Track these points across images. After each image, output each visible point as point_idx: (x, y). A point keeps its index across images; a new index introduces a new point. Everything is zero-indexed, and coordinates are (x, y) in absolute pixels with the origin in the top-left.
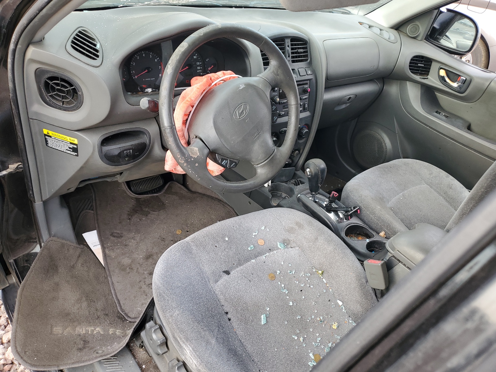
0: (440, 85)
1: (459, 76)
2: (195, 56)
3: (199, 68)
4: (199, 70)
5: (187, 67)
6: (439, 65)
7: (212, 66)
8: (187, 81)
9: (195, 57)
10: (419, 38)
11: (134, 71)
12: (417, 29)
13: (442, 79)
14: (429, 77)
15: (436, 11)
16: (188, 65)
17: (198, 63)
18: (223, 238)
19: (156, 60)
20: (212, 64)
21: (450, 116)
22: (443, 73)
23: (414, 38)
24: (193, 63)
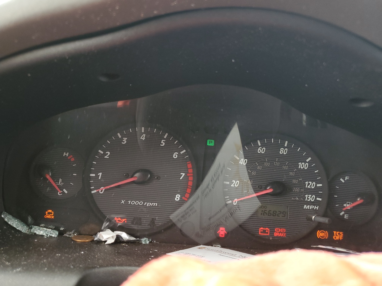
2: (305, 162)
3: (310, 198)
4: (310, 203)
5: (269, 190)
7: (359, 201)
8: (264, 232)
9: (302, 166)
11: (100, 174)
16: (274, 184)
17: (311, 185)
19: (175, 155)
20: (360, 195)
24: (294, 181)
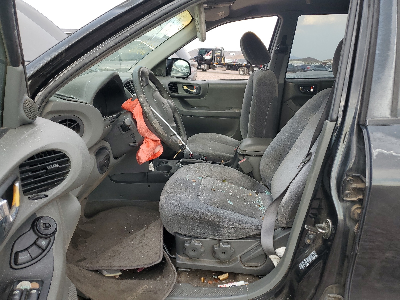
0: (187, 94)
1: (194, 86)
6: (181, 85)
10: (164, 75)
12: (160, 71)
13: (187, 91)
14: (179, 92)
15: (167, 60)
18: (179, 185)
21: (199, 107)
22: (185, 88)
23: (161, 76)
